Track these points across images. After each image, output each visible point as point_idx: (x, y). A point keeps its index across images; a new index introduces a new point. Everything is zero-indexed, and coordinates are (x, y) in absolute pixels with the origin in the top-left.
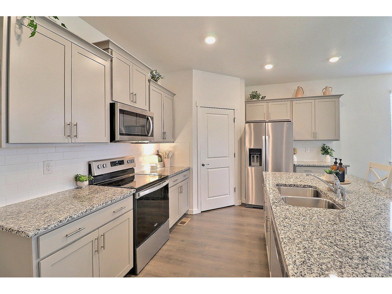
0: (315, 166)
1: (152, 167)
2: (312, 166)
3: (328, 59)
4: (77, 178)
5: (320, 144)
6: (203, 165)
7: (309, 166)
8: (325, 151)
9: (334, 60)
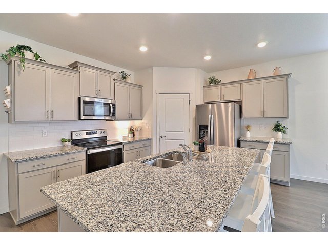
0: (258, 142)
1: (123, 137)
2: (254, 142)
3: (256, 44)
4: (63, 141)
5: (274, 122)
6: (162, 137)
7: (252, 141)
8: (277, 128)
9: (262, 45)
